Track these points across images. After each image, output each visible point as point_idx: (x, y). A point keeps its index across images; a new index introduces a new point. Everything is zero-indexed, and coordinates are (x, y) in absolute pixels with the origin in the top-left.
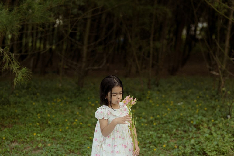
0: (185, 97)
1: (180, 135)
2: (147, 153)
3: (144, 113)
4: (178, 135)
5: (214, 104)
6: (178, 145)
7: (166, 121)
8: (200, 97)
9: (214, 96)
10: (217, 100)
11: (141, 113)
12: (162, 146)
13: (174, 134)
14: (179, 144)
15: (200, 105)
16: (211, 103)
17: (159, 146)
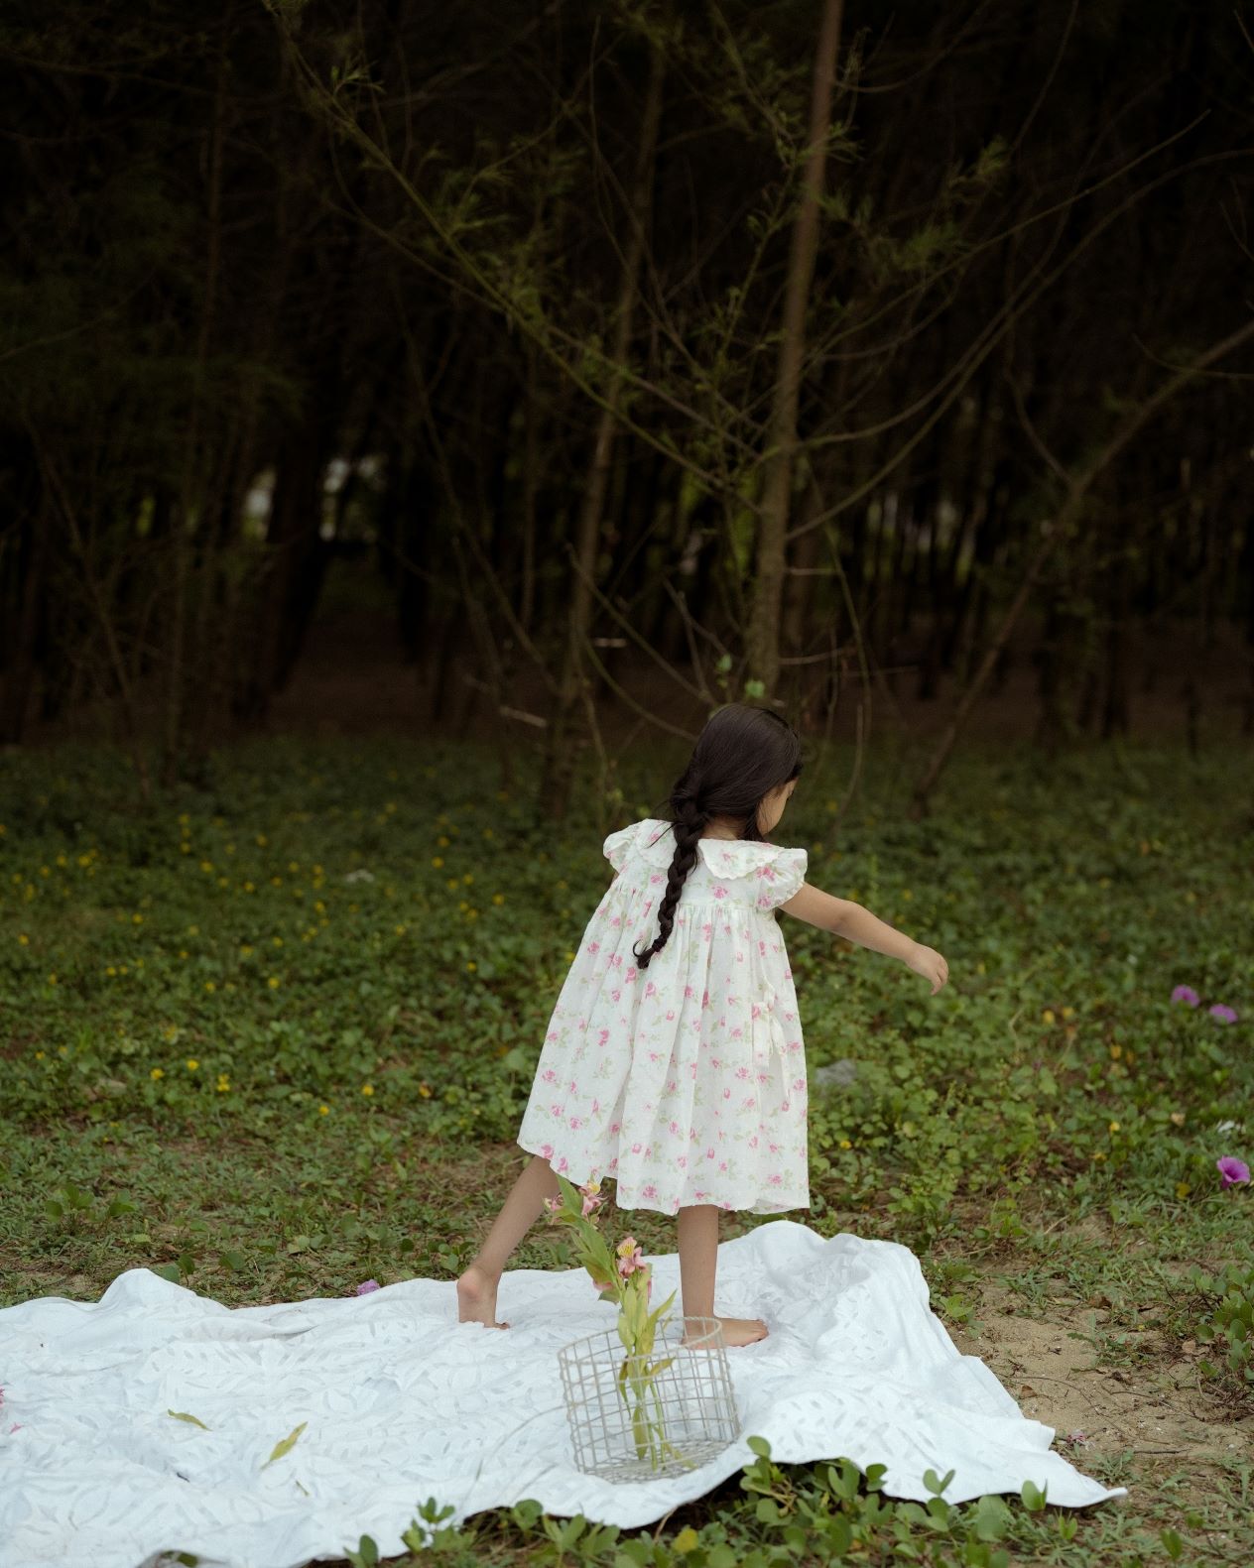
0: (370, 845)
1: (422, 1036)
2: (286, 1129)
3: (193, 931)
4: (411, 1034)
5: (539, 876)
6: (433, 1084)
7: (329, 966)
8: (452, 839)
9: (522, 834)
10: (542, 856)
11: (177, 929)
12: (350, 1094)
13: (390, 1028)
14: (434, 1078)
15: (468, 879)
16: (522, 870)
17: (338, 1093)
